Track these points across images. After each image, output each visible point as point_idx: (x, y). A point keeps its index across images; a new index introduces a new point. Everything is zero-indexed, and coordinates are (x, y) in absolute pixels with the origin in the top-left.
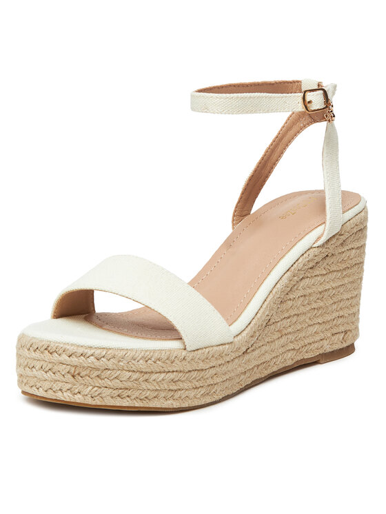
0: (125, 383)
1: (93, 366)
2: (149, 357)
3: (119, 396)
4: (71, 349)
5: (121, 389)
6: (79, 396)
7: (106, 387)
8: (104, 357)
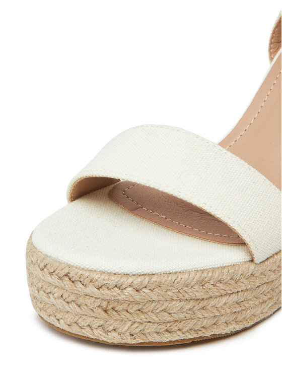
0: (175, 315)
1: (132, 300)
2: (207, 279)
3: (167, 331)
4: (101, 279)
5: (168, 322)
6: (114, 334)
7: (150, 322)
8: (146, 287)
